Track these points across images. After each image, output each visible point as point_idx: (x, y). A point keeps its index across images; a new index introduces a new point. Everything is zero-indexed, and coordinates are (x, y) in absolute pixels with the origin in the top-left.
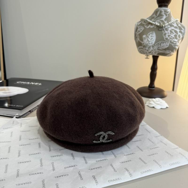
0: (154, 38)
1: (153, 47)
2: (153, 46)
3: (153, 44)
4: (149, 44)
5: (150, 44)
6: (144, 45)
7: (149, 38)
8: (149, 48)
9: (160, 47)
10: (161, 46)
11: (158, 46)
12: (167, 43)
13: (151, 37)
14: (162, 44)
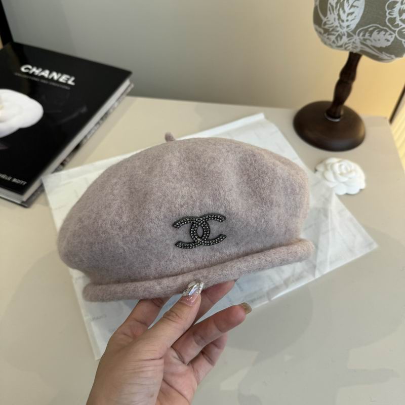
0: (359, 12)
1: (349, 35)
2: (351, 33)
3: (352, 30)
4: (339, 29)
5: (344, 28)
6: (326, 27)
7: (344, 12)
8: (339, 39)
9: (369, 40)
10: (372, 39)
11: (364, 35)
12: (391, 34)
13: (352, 6)
14: (375, 33)
